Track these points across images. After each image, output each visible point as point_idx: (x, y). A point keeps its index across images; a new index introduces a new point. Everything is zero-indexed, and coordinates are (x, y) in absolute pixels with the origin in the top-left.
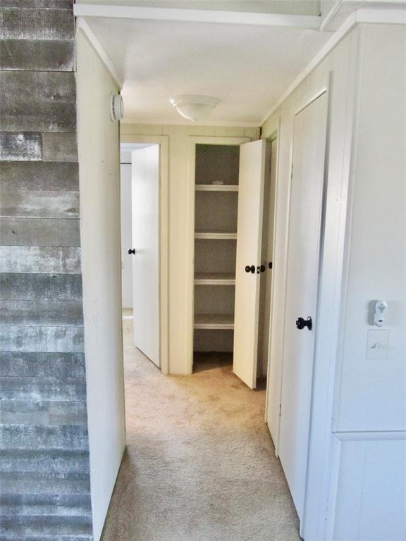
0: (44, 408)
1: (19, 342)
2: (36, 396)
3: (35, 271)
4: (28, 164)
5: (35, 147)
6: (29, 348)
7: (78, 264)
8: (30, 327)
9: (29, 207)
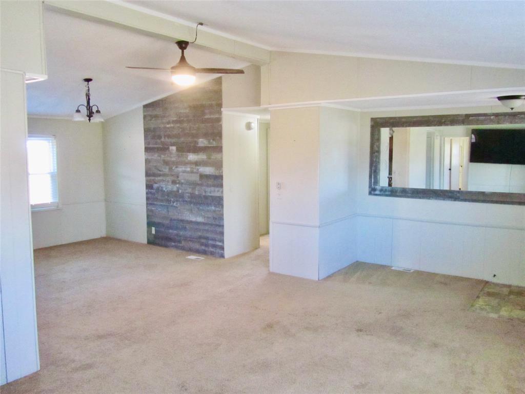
0: (214, 211)
1: (210, 192)
2: (213, 208)
3: (214, 174)
4: (213, 147)
5: (214, 142)
6: (212, 194)
7: (222, 172)
8: (212, 189)
9: (213, 157)
